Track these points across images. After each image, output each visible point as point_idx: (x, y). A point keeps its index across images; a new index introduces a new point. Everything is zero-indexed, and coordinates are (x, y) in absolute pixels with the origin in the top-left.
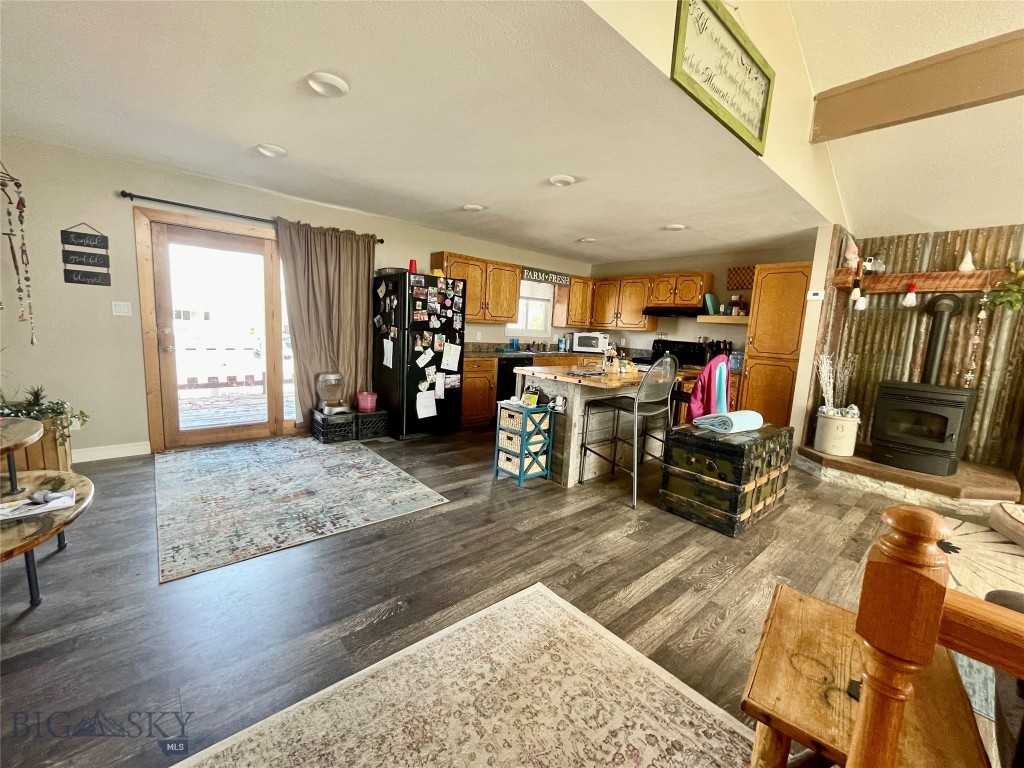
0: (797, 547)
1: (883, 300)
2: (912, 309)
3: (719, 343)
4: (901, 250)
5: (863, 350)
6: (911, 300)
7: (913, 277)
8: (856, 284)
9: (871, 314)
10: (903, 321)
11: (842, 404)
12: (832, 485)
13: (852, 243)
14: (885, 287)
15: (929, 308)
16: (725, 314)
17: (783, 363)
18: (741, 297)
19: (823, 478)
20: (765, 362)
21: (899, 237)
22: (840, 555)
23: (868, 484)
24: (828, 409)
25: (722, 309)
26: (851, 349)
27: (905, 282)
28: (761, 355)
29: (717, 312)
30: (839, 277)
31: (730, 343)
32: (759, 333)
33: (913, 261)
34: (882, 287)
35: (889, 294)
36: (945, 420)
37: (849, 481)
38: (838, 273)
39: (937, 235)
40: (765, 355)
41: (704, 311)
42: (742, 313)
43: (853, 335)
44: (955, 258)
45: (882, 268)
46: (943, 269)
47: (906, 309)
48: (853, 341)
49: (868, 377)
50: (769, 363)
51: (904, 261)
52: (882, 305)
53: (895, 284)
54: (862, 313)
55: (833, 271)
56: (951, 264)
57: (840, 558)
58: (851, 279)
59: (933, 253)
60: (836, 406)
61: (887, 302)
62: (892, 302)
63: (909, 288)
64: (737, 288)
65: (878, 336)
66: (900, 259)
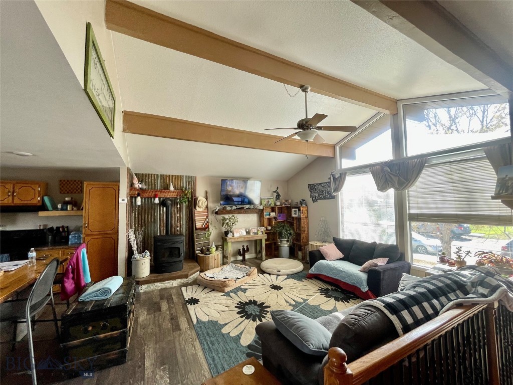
0: (156, 343)
1: (146, 200)
2: (157, 204)
3: (58, 228)
4: (150, 180)
5: (142, 223)
6: (157, 201)
7: (156, 191)
8: (139, 195)
9: (142, 207)
10: (154, 209)
11: (141, 251)
12: (145, 293)
13: (135, 176)
14: (147, 195)
15: (163, 203)
16: (62, 209)
17: (108, 236)
18: (72, 198)
19: (141, 291)
20: (96, 237)
21: (149, 174)
22: (173, 332)
23: (159, 285)
24: (137, 256)
25: (59, 206)
26: (137, 223)
27: (154, 193)
28: (94, 233)
29: (55, 208)
30: (132, 192)
31: (67, 227)
32: (91, 221)
33: (155, 185)
34: (146, 195)
35: (148, 198)
36: (179, 248)
37: (152, 287)
38: (131, 190)
39: (161, 175)
40: (97, 233)
41: (43, 208)
42: (75, 209)
43: (136, 216)
44: (167, 185)
45: (145, 187)
46: (165, 189)
47: (155, 204)
48: (137, 219)
49: (148, 235)
50: (100, 237)
51: (152, 184)
52: (146, 202)
53: (150, 194)
54: (139, 206)
55: (129, 189)
56: (166, 188)
57: (174, 333)
58: (137, 193)
59: (160, 182)
60: (139, 253)
61: (148, 201)
62: (150, 201)
63: (156, 196)
64: (68, 193)
65: (146, 216)
66: (150, 183)
